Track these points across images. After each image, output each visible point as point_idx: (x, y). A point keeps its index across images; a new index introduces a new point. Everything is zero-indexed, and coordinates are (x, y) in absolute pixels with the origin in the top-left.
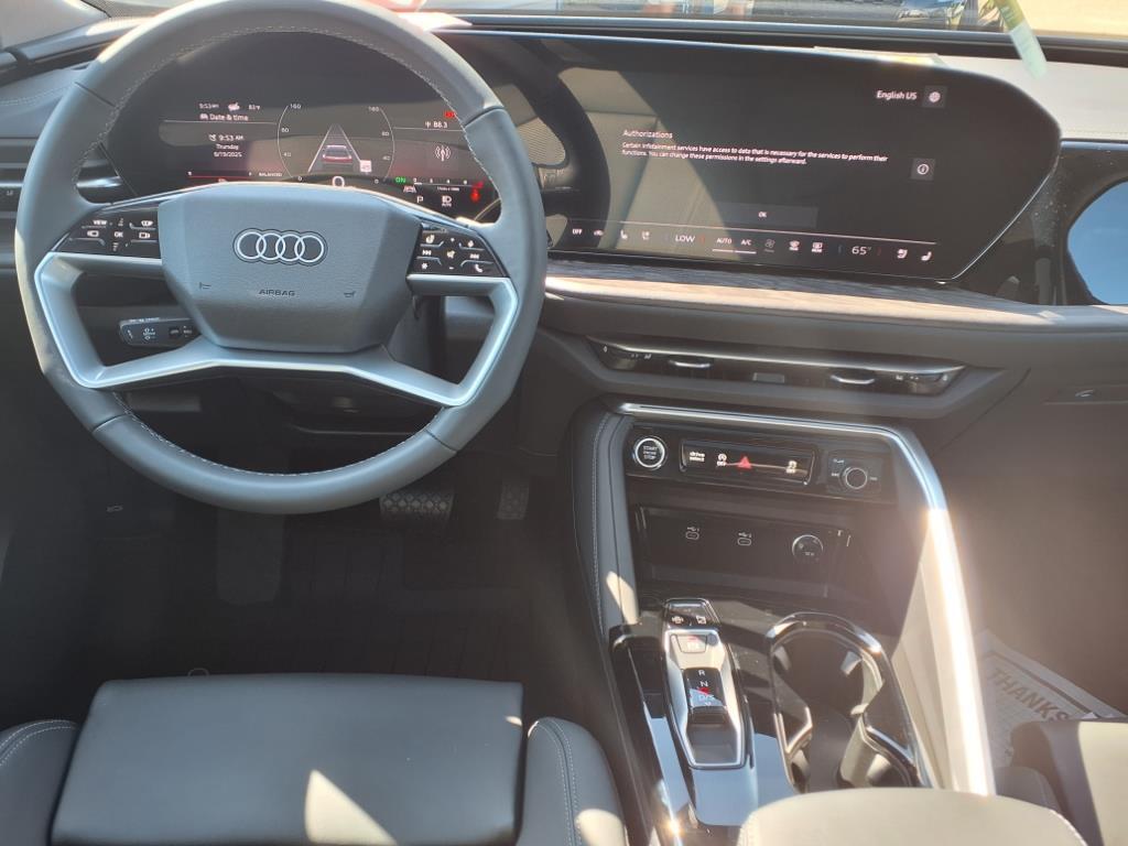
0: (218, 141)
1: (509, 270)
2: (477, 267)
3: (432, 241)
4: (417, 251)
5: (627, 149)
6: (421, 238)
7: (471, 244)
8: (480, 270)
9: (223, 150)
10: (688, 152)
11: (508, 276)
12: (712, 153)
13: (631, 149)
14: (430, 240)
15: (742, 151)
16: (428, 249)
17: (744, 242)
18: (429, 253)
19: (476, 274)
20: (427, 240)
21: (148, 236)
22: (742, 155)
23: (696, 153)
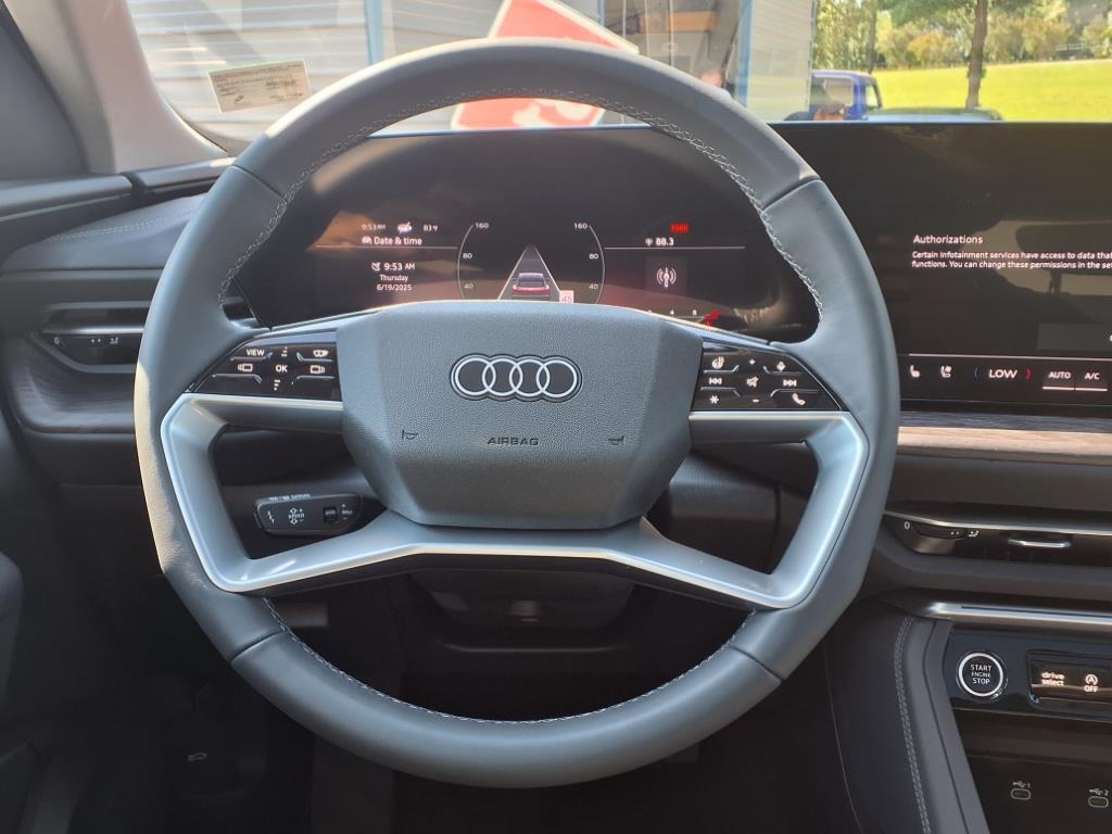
0: (383, 271)
1: (847, 400)
2: (795, 397)
3: (720, 365)
4: (702, 379)
5: (918, 260)
6: (705, 363)
7: (781, 367)
8: (802, 402)
9: (388, 283)
10: (1006, 260)
11: (845, 409)
12: (1038, 260)
13: (924, 260)
14: (718, 364)
15: (1080, 256)
16: (717, 376)
17: (1088, 376)
18: (720, 381)
19: (797, 407)
20: (714, 364)
21: (322, 370)
22: (1082, 261)
23: (1016, 261)
